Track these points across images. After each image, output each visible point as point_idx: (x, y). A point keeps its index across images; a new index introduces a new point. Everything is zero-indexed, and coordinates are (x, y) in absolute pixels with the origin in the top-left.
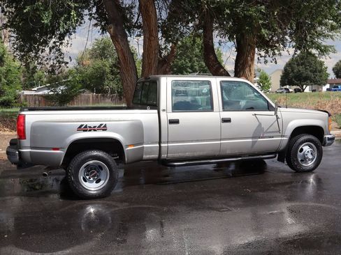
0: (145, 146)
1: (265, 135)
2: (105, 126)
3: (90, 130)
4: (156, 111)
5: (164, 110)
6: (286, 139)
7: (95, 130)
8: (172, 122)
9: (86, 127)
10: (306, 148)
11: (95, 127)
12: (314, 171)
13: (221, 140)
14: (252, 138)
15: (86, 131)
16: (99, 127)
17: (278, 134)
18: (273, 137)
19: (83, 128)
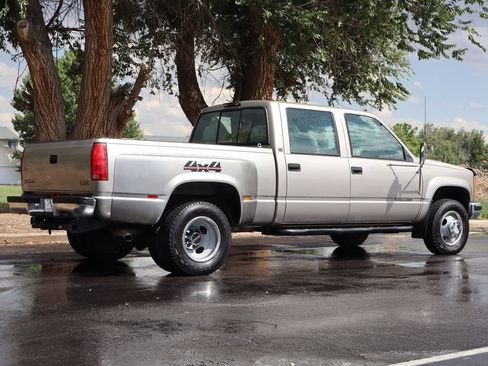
0: (258, 201)
1: (403, 196)
2: (219, 166)
3: (200, 170)
4: (271, 150)
5: (280, 150)
6: (427, 203)
7: (206, 170)
8: (294, 168)
9: (195, 165)
10: (450, 220)
11: (206, 166)
12: (460, 253)
13: (350, 198)
14: (388, 199)
15: (195, 170)
16: (212, 165)
17: (417, 196)
18: (411, 200)
19: (191, 167)
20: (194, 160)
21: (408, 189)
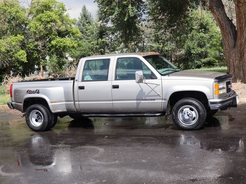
1: (147, 98)
2: (38, 91)
3: (32, 93)
4: (72, 81)
5: (77, 80)
6: (166, 101)
7: (34, 93)
8: (82, 88)
11: (34, 91)
14: (137, 100)
17: (158, 97)
18: (154, 100)
19: (29, 92)
20: (30, 89)
21: (149, 95)
